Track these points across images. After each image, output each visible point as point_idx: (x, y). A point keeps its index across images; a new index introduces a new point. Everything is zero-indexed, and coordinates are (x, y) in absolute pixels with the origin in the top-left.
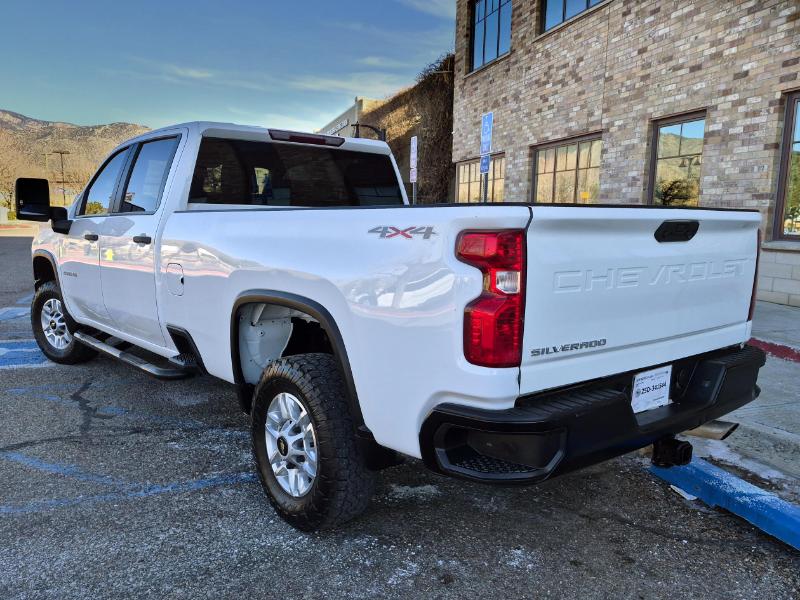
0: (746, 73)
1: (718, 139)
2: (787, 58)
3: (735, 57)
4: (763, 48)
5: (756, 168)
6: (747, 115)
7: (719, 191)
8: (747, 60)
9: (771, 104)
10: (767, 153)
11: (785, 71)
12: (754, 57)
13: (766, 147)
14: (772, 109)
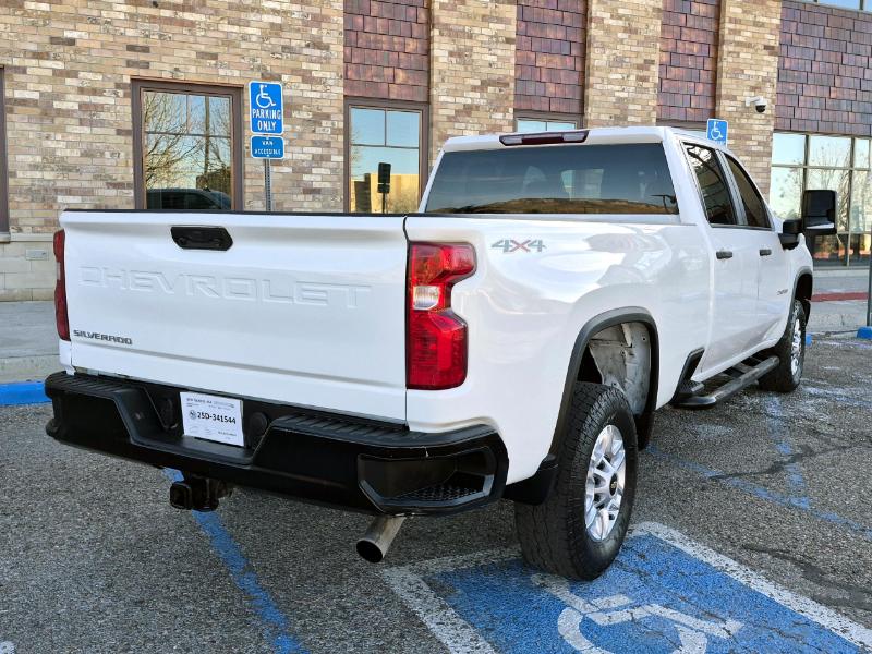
0: (72, 42)
1: (37, 111)
2: (133, 42)
3: (47, 16)
4: (94, 21)
5: (107, 154)
6: (81, 91)
7: (48, 175)
8: (72, 27)
9: (118, 86)
10: (121, 139)
11: (133, 56)
12: (79, 26)
13: (119, 132)
14: (121, 93)
